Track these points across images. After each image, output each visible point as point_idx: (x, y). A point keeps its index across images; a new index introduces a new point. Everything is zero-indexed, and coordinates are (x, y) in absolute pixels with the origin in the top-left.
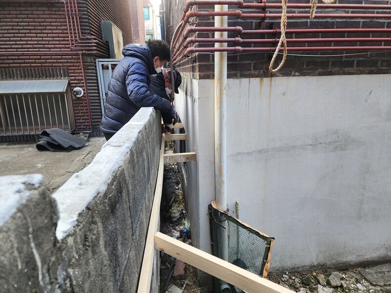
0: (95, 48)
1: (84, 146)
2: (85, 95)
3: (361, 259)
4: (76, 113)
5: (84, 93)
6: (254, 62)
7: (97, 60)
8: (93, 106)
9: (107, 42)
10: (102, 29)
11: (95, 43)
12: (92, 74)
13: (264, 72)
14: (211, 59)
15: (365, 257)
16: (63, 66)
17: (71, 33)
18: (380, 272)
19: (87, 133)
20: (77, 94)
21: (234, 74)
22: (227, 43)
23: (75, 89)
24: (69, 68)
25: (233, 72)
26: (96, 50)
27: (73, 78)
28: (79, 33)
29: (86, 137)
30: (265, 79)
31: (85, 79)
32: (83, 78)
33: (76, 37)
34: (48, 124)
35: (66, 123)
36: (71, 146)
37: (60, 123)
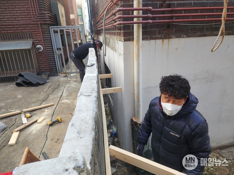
0: (49, 19)
1: (46, 83)
2: (44, 50)
3: (219, 145)
4: (39, 62)
5: (43, 49)
6: (159, 29)
7: (50, 27)
8: (50, 57)
9: (55, 15)
10: (52, 7)
11: (48, 16)
12: (48, 37)
13: (164, 35)
14: (131, 28)
15: (222, 144)
16: (28, 32)
17: (32, 10)
18: (230, 152)
19: (47, 74)
20: (39, 50)
21: (146, 37)
22: (142, 18)
23: (37, 46)
24: (32, 33)
25: (145, 36)
26: (49, 21)
27: (36, 39)
28: (37, 10)
29: (46, 76)
30: (165, 40)
31: (43, 39)
32: (42, 39)
33: (35, 12)
34: (22, 69)
35: (33, 68)
36: (38, 83)
37: (29, 68)
